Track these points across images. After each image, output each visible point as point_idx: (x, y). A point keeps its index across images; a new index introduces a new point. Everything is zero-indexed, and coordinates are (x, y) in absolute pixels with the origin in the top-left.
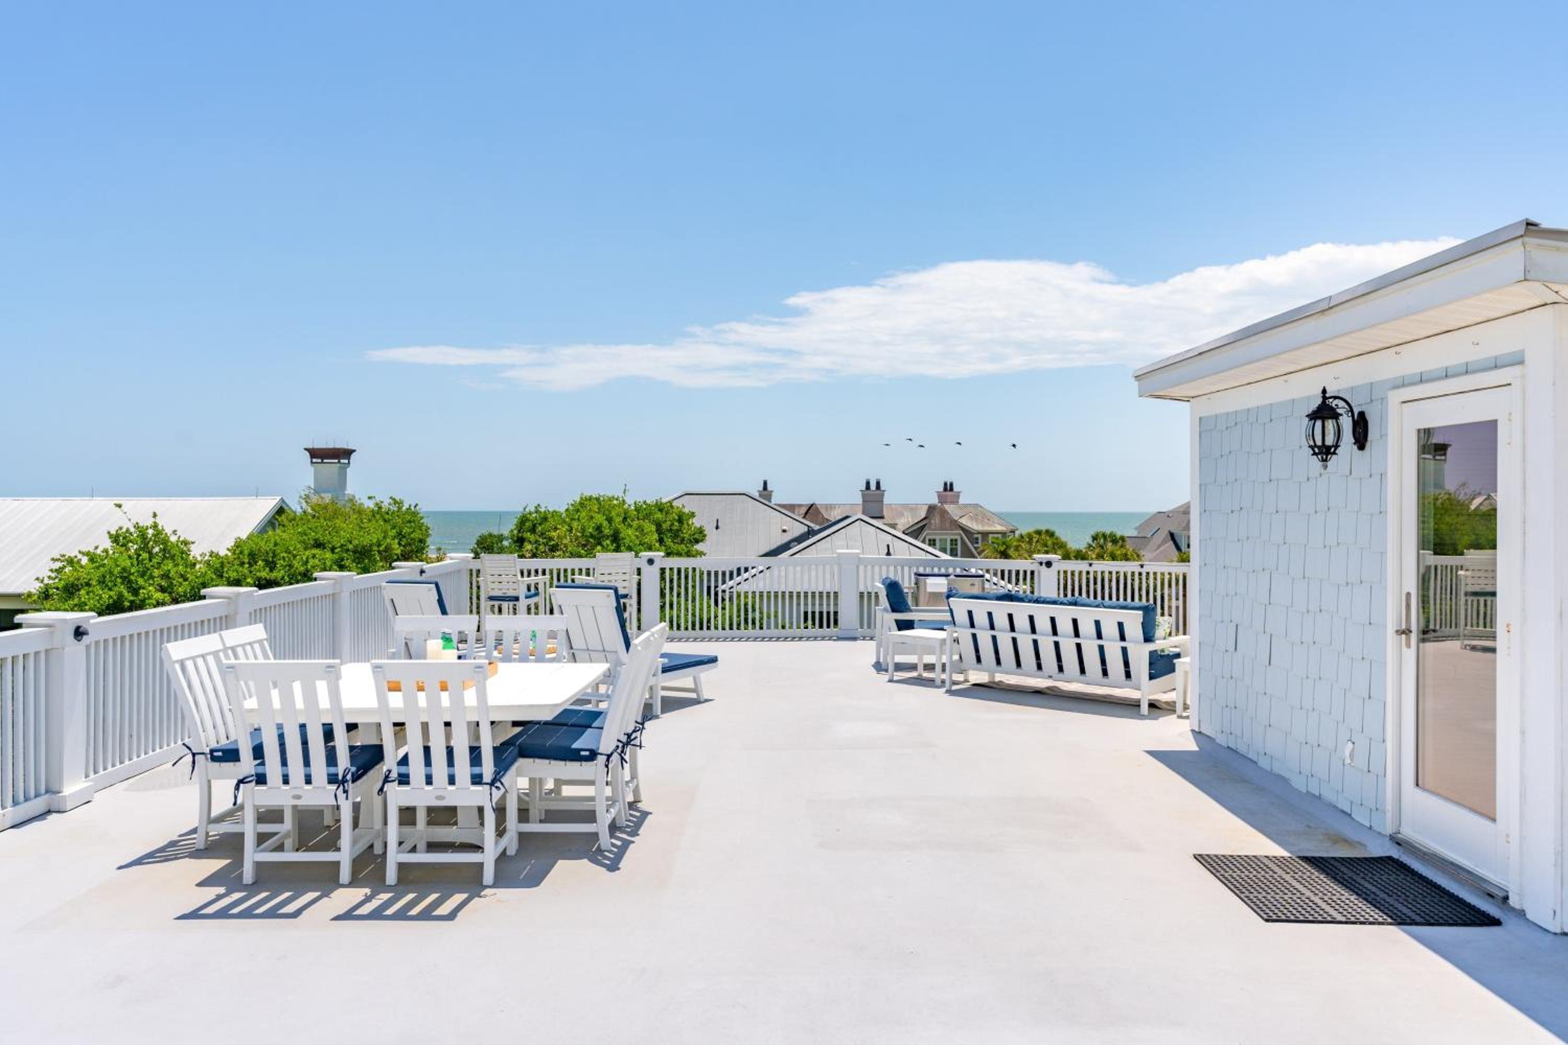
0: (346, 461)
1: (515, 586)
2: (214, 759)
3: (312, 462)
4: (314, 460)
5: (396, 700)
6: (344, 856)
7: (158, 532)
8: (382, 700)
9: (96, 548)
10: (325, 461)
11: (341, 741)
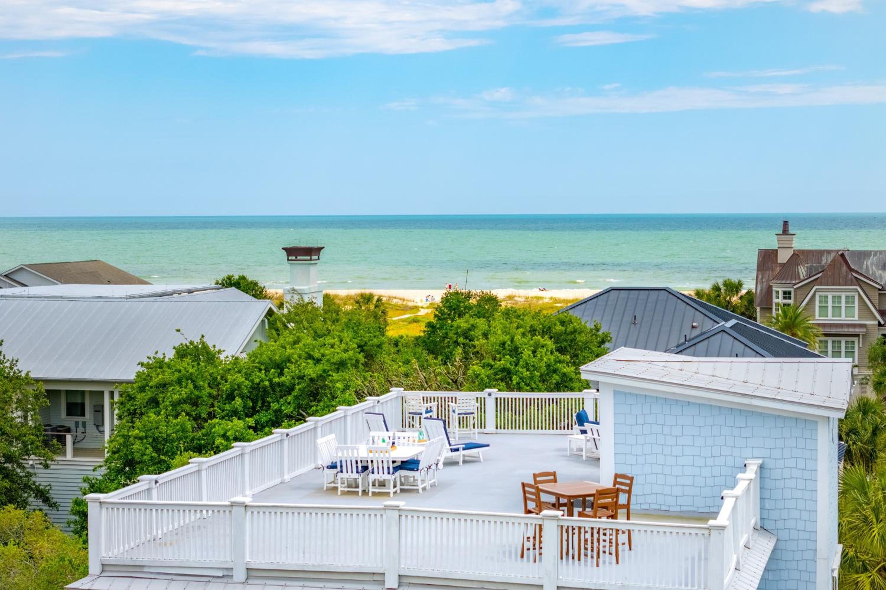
0: (316, 257)
1: (420, 408)
2: (328, 468)
3: (288, 260)
4: (290, 258)
5: (371, 455)
6: (360, 490)
7: (205, 347)
8: (368, 455)
9: (157, 353)
10: (299, 258)
11: (360, 465)
